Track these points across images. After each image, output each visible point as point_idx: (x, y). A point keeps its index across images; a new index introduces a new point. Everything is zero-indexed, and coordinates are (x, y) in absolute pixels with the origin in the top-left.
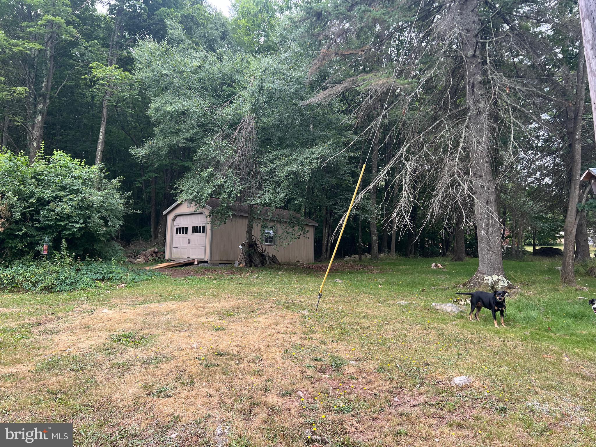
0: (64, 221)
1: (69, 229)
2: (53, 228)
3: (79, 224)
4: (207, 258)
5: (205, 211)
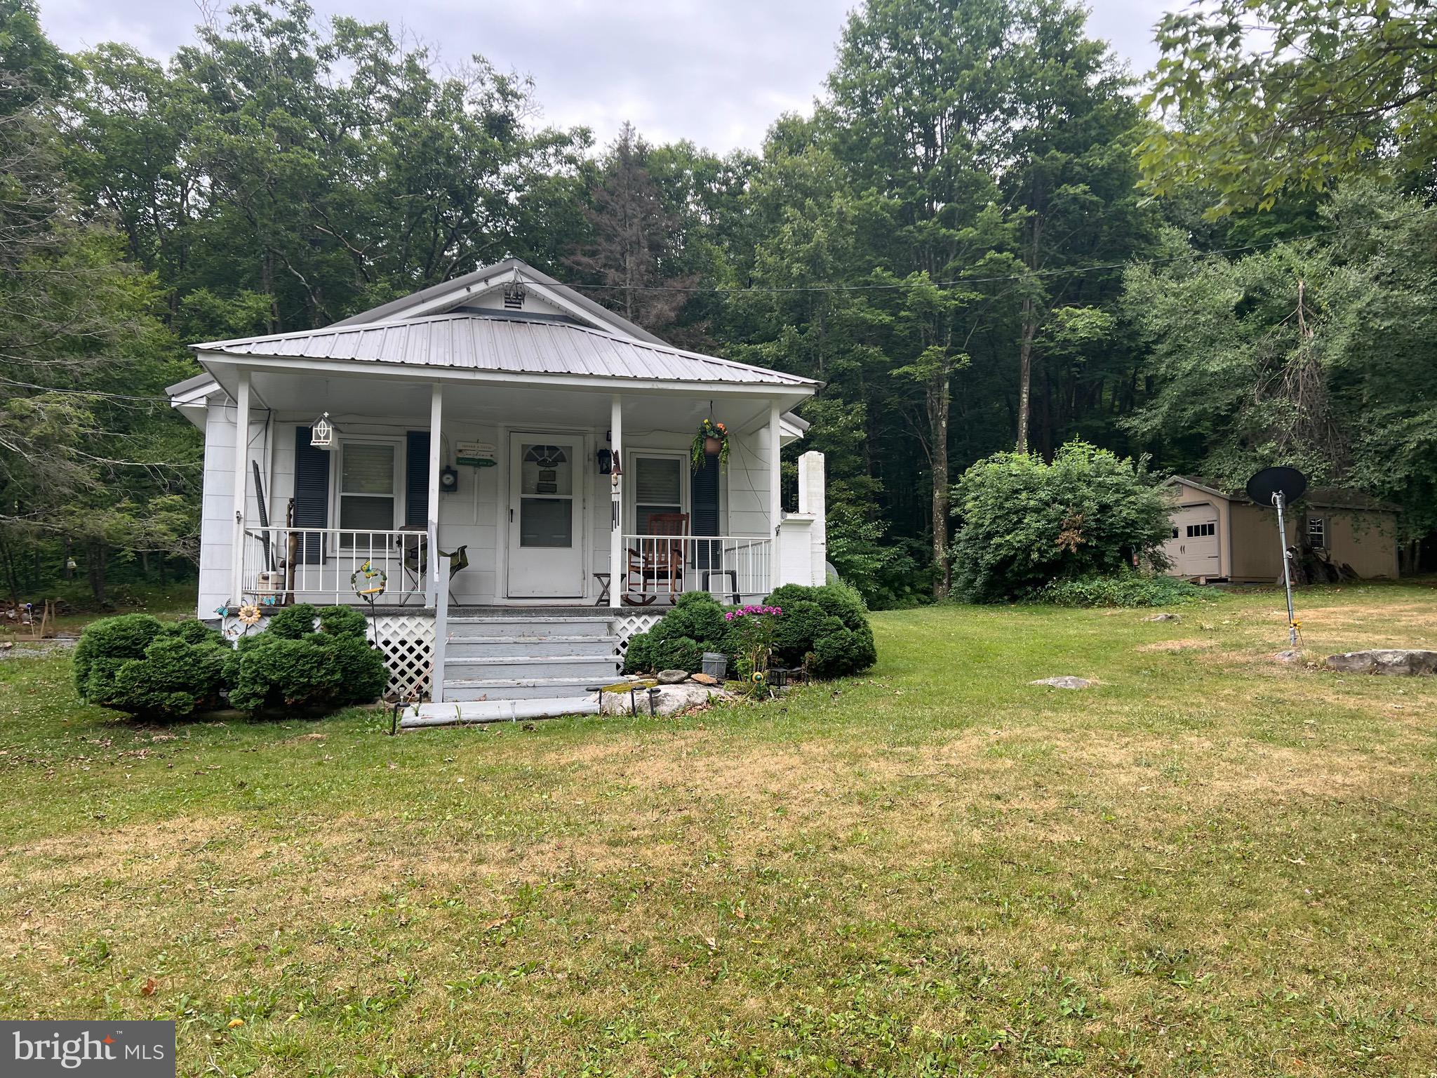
4: (1225, 573)
5: (1216, 502)
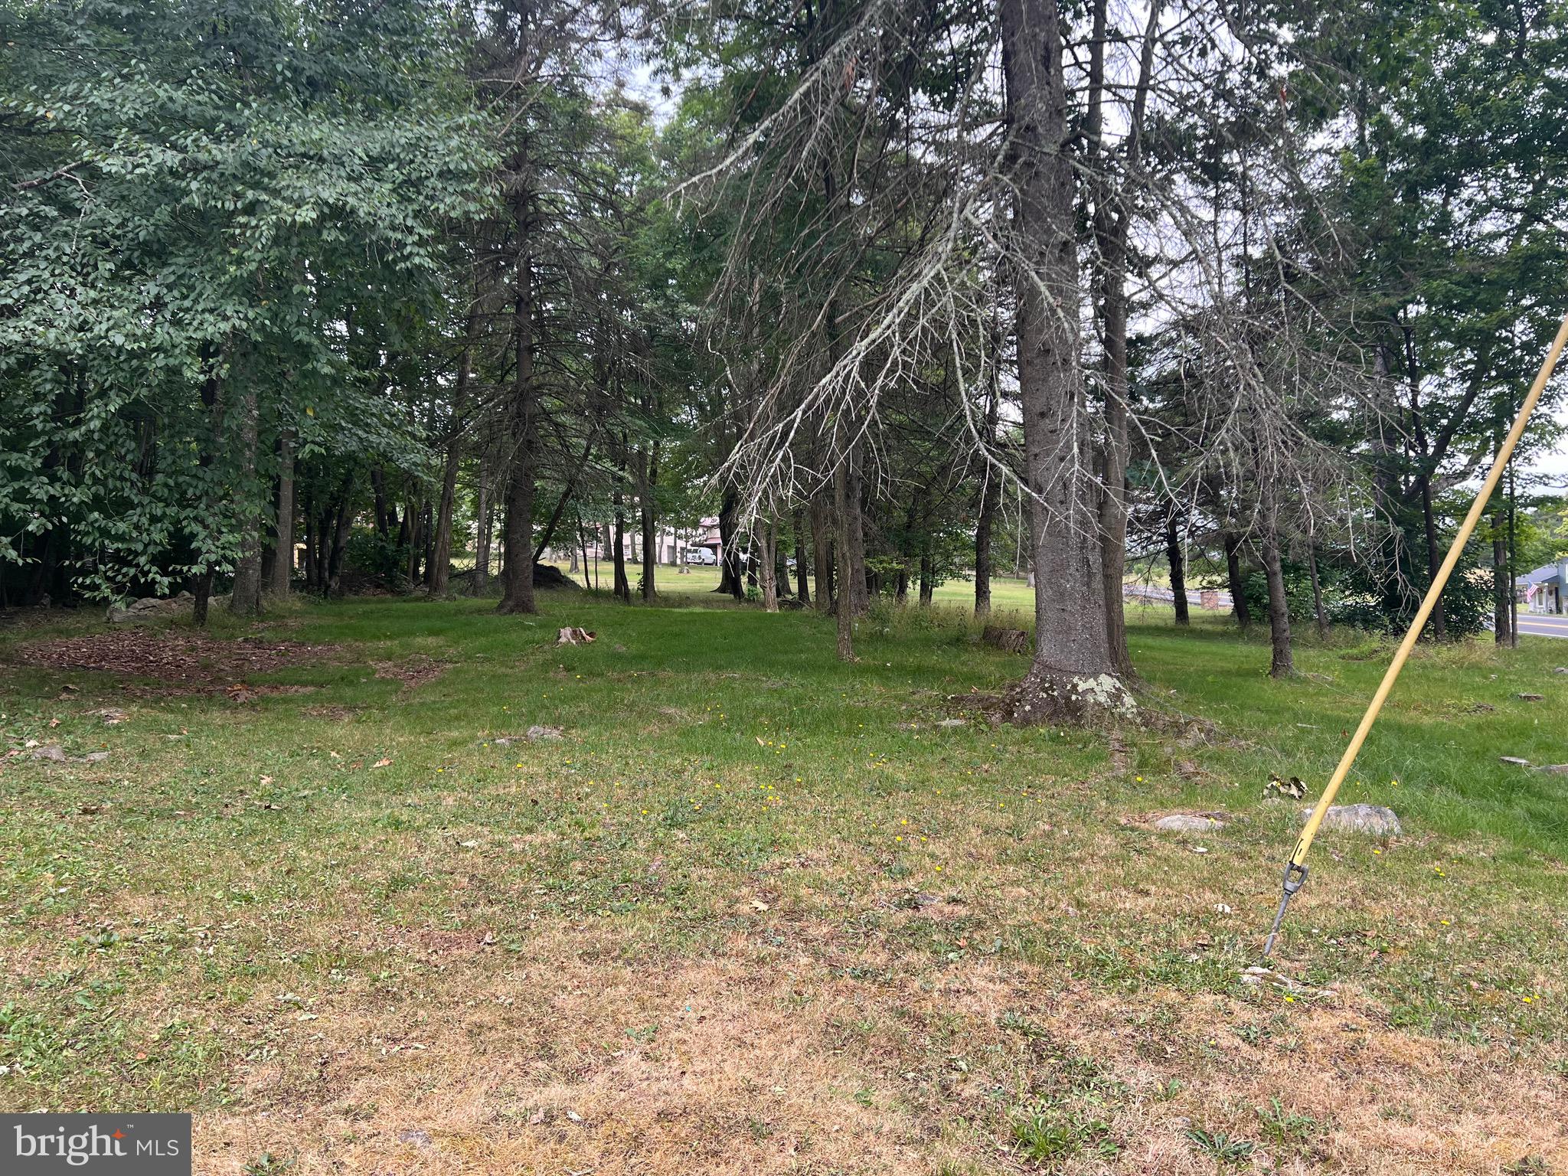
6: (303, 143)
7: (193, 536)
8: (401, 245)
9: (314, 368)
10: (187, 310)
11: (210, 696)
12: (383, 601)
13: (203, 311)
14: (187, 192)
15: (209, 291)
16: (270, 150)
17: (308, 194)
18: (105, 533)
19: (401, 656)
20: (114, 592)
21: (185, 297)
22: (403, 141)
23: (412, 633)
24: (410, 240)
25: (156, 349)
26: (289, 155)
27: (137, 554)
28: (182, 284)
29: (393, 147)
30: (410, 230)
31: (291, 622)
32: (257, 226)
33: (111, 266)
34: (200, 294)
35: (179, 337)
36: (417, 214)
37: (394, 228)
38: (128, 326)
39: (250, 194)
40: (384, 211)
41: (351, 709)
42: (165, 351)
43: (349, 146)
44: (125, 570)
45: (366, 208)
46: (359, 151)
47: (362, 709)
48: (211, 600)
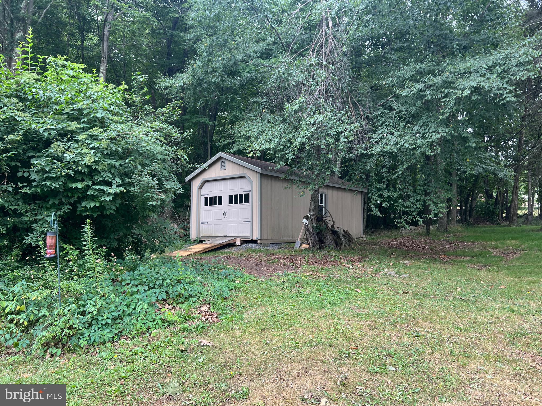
0: (82, 180)
1: (93, 198)
2: (60, 196)
3: (114, 186)
4: (255, 236)
5: (250, 174)
6: (464, 69)
7: (429, 205)
8: (502, 95)
9: (469, 145)
10: (427, 133)
11: (435, 259)
12: (491, 227)
13: (432, 132)
14: (426, 96)
15: (433, 125)
16: (452, 74)
17: (466, 85)
18: (403, 206)
19: (502, 248)
20: (406, 224)
21: (425, 129)
22: (501, 57)
23: (504, 239)
24: (505, 92)
25: (417, 147)
26: (459, 74)
27: (413, 212)
28: (425, 125)
29: (497, 60)
30: (505, 89)
31: (458, 234)
32: (449, 101)
33: (404, 124)
34: (431, 127)
35: (424, 142)
36: (507, 82)
37: (498, 89)
38: (410, 141)
39: (446, 91)
40: (495, 84)
41: (486, 266)
42: (420, 147)
43: (480, 65)
44: (409, 217)
45: (488, 85)
46: (484, 66)
47: (490, 266)
48: (431, 227)
